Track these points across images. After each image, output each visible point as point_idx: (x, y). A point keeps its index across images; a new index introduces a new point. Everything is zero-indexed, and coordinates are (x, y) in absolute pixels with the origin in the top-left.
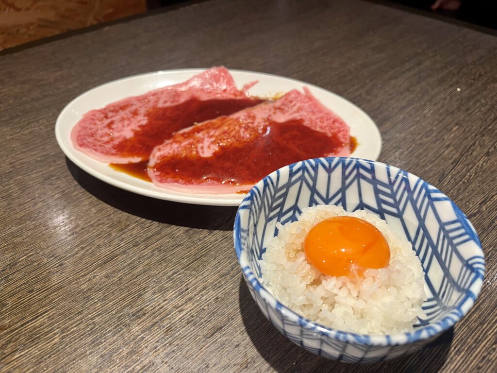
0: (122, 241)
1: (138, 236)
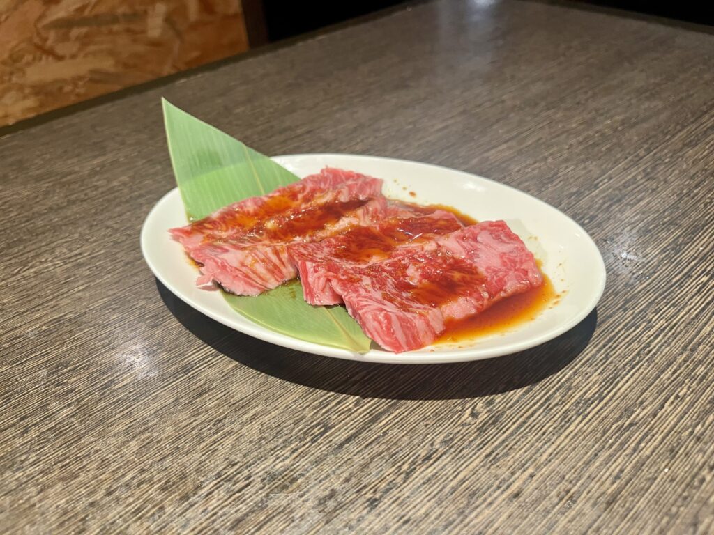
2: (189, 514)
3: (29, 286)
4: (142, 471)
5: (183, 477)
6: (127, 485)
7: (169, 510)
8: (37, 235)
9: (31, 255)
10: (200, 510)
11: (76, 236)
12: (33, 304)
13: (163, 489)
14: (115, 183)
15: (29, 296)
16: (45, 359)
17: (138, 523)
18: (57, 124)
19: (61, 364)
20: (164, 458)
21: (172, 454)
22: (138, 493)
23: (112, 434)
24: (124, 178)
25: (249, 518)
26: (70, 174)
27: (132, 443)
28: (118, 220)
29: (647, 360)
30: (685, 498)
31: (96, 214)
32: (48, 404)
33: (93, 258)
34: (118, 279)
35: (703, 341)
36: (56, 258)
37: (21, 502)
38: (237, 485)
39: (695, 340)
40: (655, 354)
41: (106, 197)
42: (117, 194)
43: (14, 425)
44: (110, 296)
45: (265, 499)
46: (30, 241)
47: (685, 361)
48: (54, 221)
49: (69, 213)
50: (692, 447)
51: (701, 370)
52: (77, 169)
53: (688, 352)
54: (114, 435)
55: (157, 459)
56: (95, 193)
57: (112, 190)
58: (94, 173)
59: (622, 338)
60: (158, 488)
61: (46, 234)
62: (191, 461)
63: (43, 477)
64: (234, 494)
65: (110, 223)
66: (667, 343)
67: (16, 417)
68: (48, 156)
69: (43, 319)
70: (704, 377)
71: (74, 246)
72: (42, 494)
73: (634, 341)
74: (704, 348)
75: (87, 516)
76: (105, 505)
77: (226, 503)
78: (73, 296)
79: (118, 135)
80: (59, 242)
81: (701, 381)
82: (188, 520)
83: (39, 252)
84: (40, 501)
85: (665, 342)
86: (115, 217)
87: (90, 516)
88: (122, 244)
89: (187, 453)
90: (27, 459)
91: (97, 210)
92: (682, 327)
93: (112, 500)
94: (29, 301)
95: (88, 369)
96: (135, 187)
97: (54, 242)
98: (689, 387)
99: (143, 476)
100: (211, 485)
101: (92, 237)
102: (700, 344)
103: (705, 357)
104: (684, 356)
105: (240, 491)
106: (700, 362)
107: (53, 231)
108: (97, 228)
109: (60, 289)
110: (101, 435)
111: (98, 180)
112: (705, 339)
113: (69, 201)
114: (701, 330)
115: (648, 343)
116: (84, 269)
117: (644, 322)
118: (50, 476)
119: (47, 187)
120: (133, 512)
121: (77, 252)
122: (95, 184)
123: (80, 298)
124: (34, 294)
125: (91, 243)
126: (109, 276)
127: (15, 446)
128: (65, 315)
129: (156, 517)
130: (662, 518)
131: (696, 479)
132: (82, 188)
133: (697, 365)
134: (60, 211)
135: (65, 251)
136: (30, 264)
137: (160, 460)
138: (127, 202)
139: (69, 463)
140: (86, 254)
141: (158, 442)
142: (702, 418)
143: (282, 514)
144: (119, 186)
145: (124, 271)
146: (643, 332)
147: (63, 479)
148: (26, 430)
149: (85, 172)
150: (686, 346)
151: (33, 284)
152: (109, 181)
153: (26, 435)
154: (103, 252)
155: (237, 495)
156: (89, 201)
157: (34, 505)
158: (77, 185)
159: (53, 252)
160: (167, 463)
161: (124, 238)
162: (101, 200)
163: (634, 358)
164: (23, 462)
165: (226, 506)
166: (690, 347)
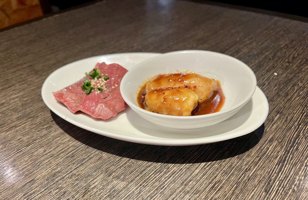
29: (161, 193)
35: (193, 179)
39: (189, 179)
40: (166, 188)
47: (180, 192)
53: (183, 186)
59: (151, 179)
66: (174, 181)
73: (157, 181)
74: (193, 183)
85: (173, 180)
92: (184, 171)
102: (191, 181)
104: (180, 189)
106: (188, 192)
112: (194, 177)
114: (193, 172)
115: (164, 182)
117: (165, 169)
133: (186, 194)
146: (164, 175)
150: (183, 183)
163: (154, 192)
166: (185, 183)
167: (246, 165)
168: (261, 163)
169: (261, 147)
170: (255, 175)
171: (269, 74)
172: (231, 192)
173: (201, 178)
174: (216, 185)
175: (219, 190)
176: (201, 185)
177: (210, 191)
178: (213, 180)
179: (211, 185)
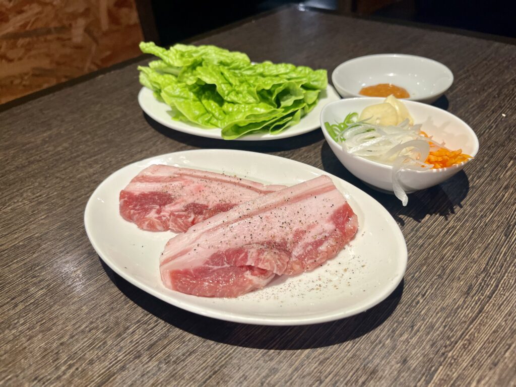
0: (119, 351)
1: (141, 342)
2: (122, 344)
3: (8, 218)
4: (92, 323)
5: (117, 324)
6: (83, 331)
7: (109, 343)
8: (10, 185)
9: (7, 198)
10: (129, 341)
11: (37, 184)
12: (12, 229)
13: (105, 332)
14: (60, 148)
15: (9, 224)
16: (23, 263)
17: (91, 352)
18: (15, 110)
19: (35, 265)
20: (105, 314)
21: (109, 312)
22: (89, 335)
23: (71, 303)
24: (66, 145)
25: (158, 343)
26: (29, 143)
27: (84, 308)
28: (64, 172)
30: (408, 312)
31: (49, 169)
32: (28, 289)
33: (48, 198)
34: (66, 211)
36: (24, 199)
37: (16, 347)
38: (150, 326)
41: (54, 158)
42: (61, 155)
43: (8, 303)
44: (62, 221)
45: (167, 333)
46: (6, 189)
47: (412, 237)
48: (20, 175)
49: (30, 169)
50: (413, 285)
51: (420, 242)
52: (33, 140)
54: (73, 304)
55: (100, 315)
56: (47, 155)
57: (58, 153)
58: (44, 142)
60: (102, 332)
61: (16, 184)
62: (121, 315)
63: (29, 331)
64: (149, 331)
65: (58, 175)
67: (9, 298)
68: (12, 132)
69: (20, 238)
70: (422, 246)
71: (35, 191)
72: (30, 341)
75: (59, 351)
76: (70, 344)
77: (144, 336)
78: (38, 223)
79: (58, 115)
80: (25, 189)
81: (420, 248)
82: (122, 348)
83: (13, 196)
84: (29, 345)
86: (62, 171)
87: (61, 351)
88: (68, 188)
89: (118, 311)
90: (18, 322)
91: (48, 167)
93: (74, 340)
94: (9, 227)
95: (52, 266)
96: (73, 150)
97: (21, 189)
98: (413, 252)
99: (92, 325)
100: (134, 327)
101: (47, 184)
102: (421, 227)
103: (424, 234)
104: (412, 234)
105: (151, 329)
106: (421, 237)
107: (20, 182)
108: (50, 179)
109: (29, 218)
110: (63, 305)
111: (48, 147)
113: (29, 162)
116: (44, 205)
118: (34, 330)
119: (14, 153)
120: (88, 346)
121: (38, 195)
122: (46, 149)
123: (43, 224)
124: (12, 223)
125: (47, 188)
126: (61, 208)
127: (10, 315)
128: (34, 235)
129: (102, 348)
130: (394, 324)
131: (414, 302)
132: (38, 152)
133: (419, 239)
134: (24, 168)
135: (30, 194)
136: (7, 204)
137: (102, 316)
138: (69, 160)
139: (45, 322)
140: (44, 196)
141: (100, 306)
142: (420, 269)
143: (177, 340)
144: (63, 150)
145: (70, 205)
147: (42, 331)
148: (16, 305)
149: (39, 142)
151: (11, 216)
152: (55, 147)
153: (16, 308)
154: (55, 193)
155: (150, 331)
156: (43, 161)
157: (25, 348)
158: (34, 151)
159: (22, 196)
160: (107, 317)
161: (69, 184)
162: (51, 160)
164: (16, 324)
165: (144, 338)
166: (415, 229)
167: (481, 211)
168: (497, 209)
169: (495, 194)
170: (492, 221)
171: (495, 115)
172: (468, 237)
173: (432, 225)
174: (451, 231)
175: (454, 235)
176: (434, 230)
177: (444, 236)
178: (446, 226)
179: (444, 231)
